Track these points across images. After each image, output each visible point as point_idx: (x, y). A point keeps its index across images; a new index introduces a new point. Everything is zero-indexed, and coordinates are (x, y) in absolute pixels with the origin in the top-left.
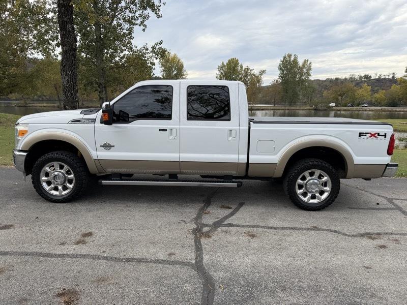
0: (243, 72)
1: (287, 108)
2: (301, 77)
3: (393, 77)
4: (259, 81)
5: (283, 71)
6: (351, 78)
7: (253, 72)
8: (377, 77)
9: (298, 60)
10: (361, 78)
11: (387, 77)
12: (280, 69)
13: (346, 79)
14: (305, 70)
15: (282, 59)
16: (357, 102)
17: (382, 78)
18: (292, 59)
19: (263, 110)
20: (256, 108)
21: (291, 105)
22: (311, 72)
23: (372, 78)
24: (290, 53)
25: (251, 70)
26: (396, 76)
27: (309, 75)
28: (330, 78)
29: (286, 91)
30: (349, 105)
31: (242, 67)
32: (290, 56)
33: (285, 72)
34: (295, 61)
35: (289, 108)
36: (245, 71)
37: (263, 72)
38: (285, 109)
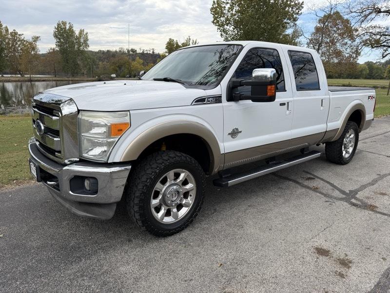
0: (9, 36)
1: (70, 79)
2: (79, 47)
3: (153, 52)
4: (34, 49)
5: (60, 39)
6: (120, 51)
7: (22, 37)
8: (141, 52)
9: (74, 29)
10: (128, 51)
11: (149, 52)
12: (56, 36)
13: (116, 51)
14: (82, 40)
15: (56, 27)
16: (133, 73)
17: (145, 52)
18: (68, 27)
19: (44, 81)
20: (36, 79)
21: (73, 76)
22: (88, 42)
23: (138, 52)
24: (64, 21)
25: (20, 35)
26: (155, 51)
27: (87, 45)
28: (102, 50)
29: (67, 61)
30: (128, 76)
31: (7, 30)
32: (64, 23)
33: (62, 40)
34: (71, 30)
35: (72, 79)
36: (12, 35)
37: (36, 39)
38: (69, 80)
